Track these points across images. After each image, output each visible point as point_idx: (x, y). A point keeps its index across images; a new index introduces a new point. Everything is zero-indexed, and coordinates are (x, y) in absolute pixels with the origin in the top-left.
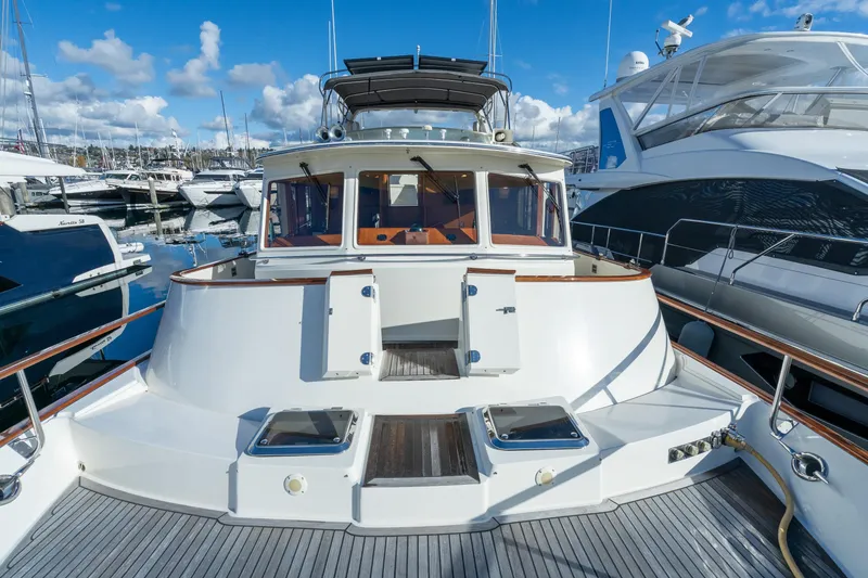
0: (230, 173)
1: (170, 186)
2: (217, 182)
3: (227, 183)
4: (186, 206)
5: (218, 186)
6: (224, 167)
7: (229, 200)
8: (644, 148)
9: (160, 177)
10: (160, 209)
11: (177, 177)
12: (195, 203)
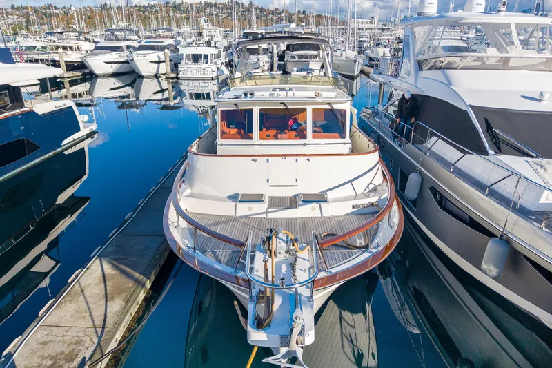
0: (123, 44)
1: (74, 57)
2: (114, 53)
3: (122, 54)
4: (88, 74)
5: (115, 56)
6: (117, 39)
7: (125, 68)
8: (421, 69)
9: (65, 48)
10: (68, 78)
11: (78, 48)
12: (97, 72)
